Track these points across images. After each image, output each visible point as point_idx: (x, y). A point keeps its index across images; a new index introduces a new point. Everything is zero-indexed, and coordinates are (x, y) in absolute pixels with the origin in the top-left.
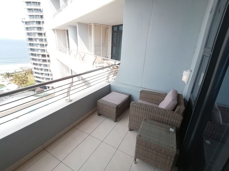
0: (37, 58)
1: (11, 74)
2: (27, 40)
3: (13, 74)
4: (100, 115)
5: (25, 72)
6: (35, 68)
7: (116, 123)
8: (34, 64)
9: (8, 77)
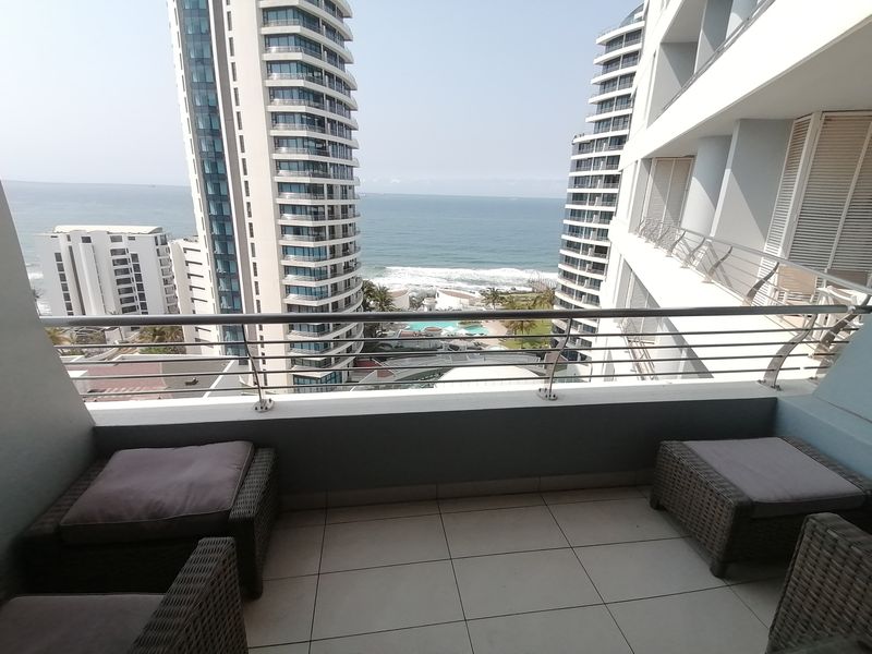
0: (579, 256)
1: (502, 293)
2: (568, 199)
3: (506, 296)
4: (658, 506)
5: (535, 296)
6: (564, 289)
7: (718, 582)
8: (566, 275)
9: (494, 303)
